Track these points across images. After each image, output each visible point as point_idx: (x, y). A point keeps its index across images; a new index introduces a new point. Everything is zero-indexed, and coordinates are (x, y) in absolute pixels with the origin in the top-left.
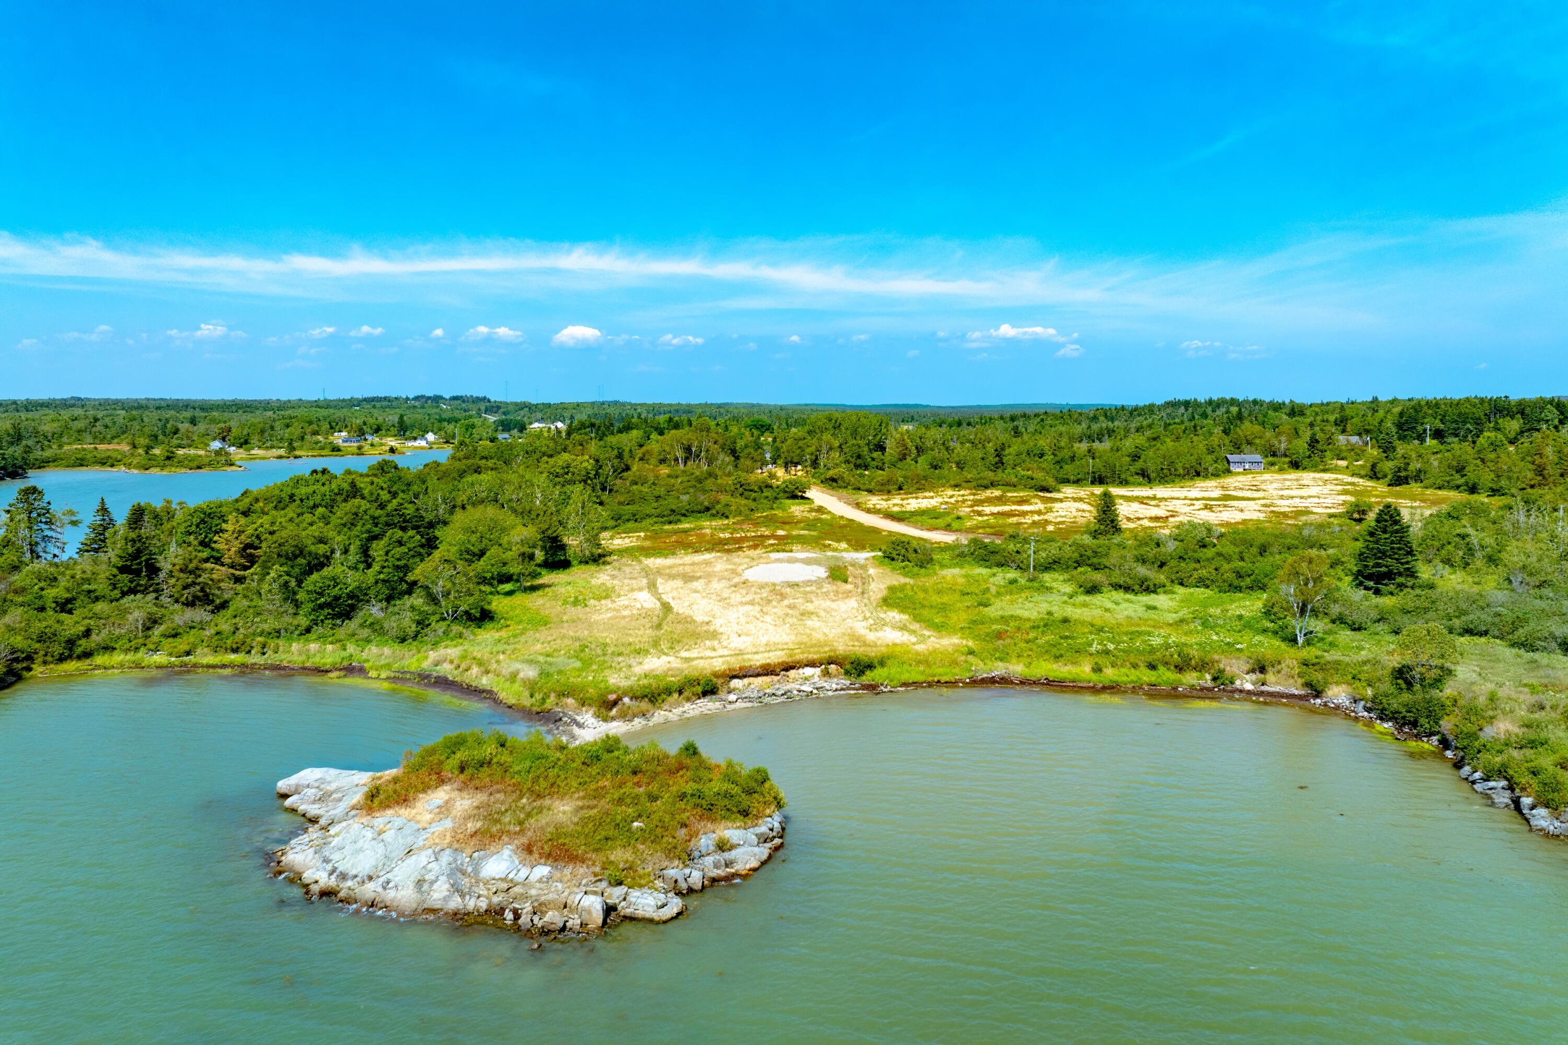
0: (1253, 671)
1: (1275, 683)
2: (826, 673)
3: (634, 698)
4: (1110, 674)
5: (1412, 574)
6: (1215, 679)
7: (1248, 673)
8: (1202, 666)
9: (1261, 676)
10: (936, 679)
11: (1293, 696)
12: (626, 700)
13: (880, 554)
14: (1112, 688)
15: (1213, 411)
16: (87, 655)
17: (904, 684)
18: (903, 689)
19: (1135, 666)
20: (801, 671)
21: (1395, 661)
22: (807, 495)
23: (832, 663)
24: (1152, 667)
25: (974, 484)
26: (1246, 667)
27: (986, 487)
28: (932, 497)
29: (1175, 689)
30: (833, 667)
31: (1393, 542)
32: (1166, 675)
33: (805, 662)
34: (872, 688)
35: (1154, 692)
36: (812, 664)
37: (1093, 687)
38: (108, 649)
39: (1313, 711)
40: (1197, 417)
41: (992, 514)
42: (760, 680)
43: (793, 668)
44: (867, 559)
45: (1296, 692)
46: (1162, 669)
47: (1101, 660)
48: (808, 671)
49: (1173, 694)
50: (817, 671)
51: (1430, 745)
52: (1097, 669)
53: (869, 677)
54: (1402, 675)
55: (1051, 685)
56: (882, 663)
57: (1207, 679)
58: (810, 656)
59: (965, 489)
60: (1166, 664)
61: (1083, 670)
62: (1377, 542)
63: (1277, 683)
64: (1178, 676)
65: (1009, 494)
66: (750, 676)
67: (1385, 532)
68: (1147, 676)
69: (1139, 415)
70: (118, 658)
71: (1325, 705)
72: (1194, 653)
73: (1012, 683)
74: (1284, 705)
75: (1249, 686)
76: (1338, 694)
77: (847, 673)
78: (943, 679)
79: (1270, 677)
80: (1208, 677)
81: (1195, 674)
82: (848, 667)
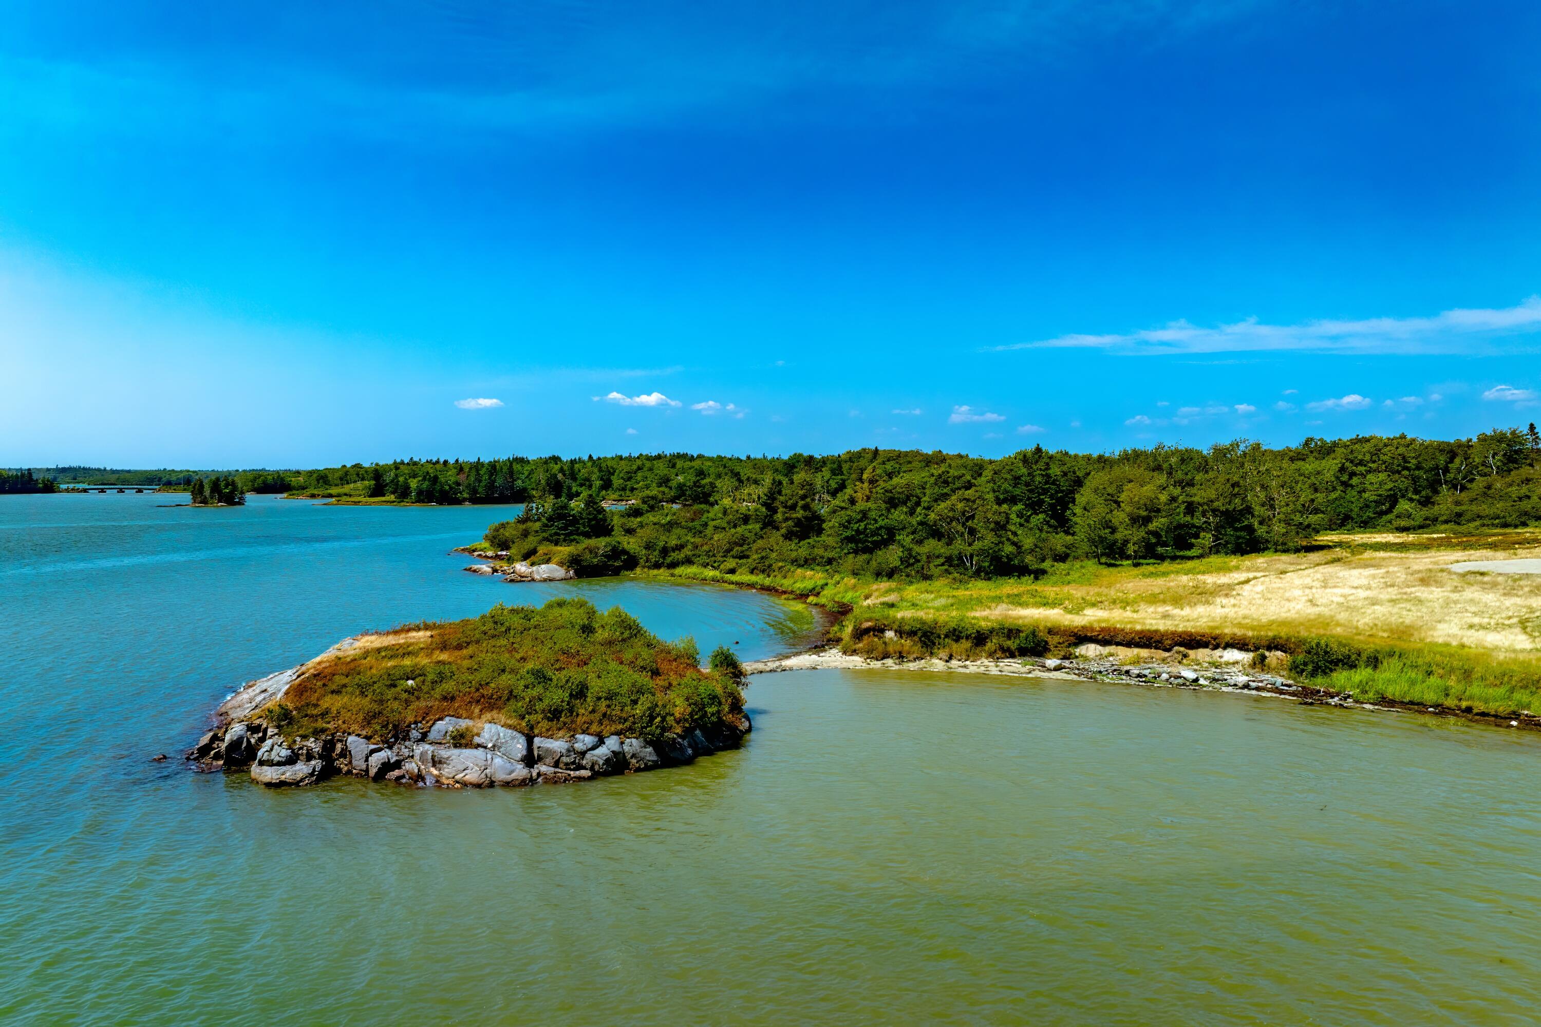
2: (1260, 663)
3: (900, 632)
10: (1464, 704)
12: (890, 634)
16: (673, 565)
17: (1388, 702)
20: (1218, 652)
23: (1277, 648)
30: (1274, 656)
33: (1227, 639)
36: (1241, 645)
38: (689, 561)
42: (1133, 652)
43: (1205, 645)
48: (1231, 655)
50: (1245, 657)
53: (1329, 680)
58: (1241, 632)
66: (1118, 644)
70: (692, 570)
77: (1296, 667)
78: (1479, 706)
82: (1302, 658)
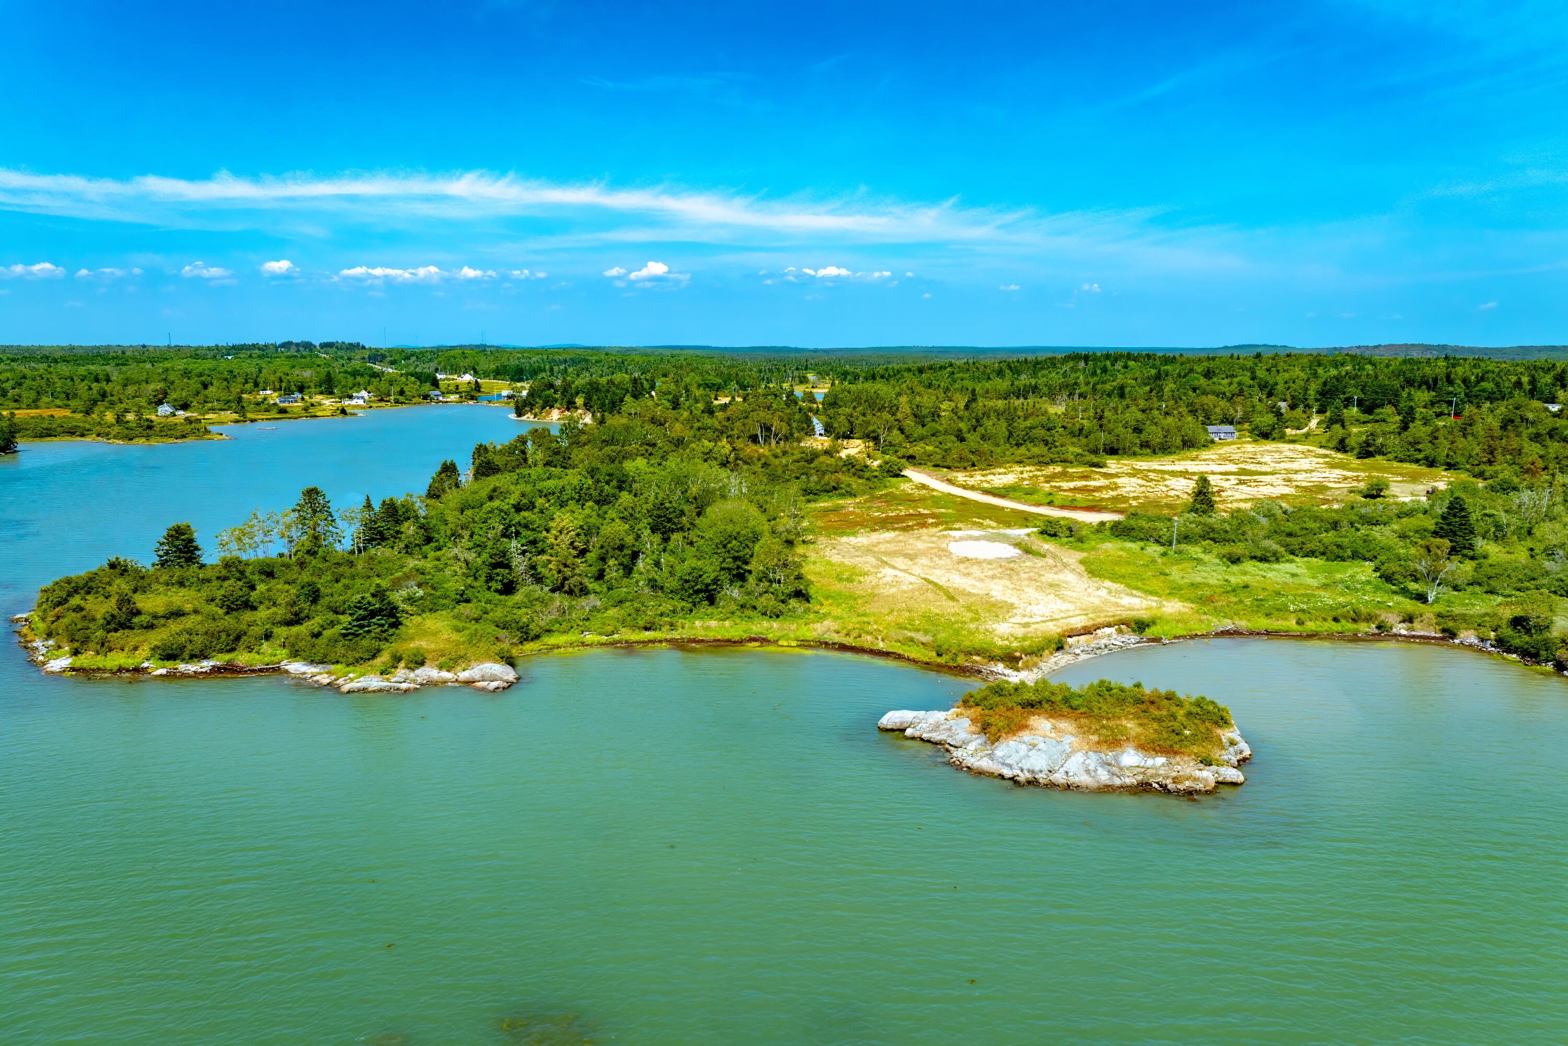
0: (1404, 621)
1: (1420, 630)
2: (1120, 631)
3: (1027, 654)
4: (1311, 626)
5: (1471, 547)
6: (1379, 627)
7: (1400, 622)
8: (1369, 619)
9: (1410, 625)
10: (1193, 633)
11: (1434, 638)
12: (1023, 656)
13: (1035, 530)
14: (1312, 636)
15: (1113, 365)
17: (1175, 637)
18: (1176, 641)
19: (1325, 620)
20: (1104, 630)
21: (1508, 613)
22: (904, 473)
23: (1123, 624)
24: (1336, 620)
25: (1036, 460)
26: (1400, 618)
27: (1047, 464)
28: (1005, 473)
29: (1356, 635)
30: (1123, 627)
31: (1461, 524)
32: (1350, 626)
33: (1103, 623)
34: (1157, 640)
35: (1342, 637)
36: (1110, 625)
37: (1301, 636)
39: (1454, 647)
40: (1099, 371)
41: (1070, 490)
42: (1082, 637)
43: (1099, 628)
44: (1029, 535)
45: (1437, 635)
46: (1343, 622)
47: (1302, 616)
48: (1108, 630)
49: (1355, 638)
50: (1112, 630)
51: (1550, 667)
52: (1300, 623)
53: (1150, 632)
54: (1518, 622)
55: (1269, 634)
56: (1154, 623)
57: (1372, 628)
58: (1107, 619)
59: (1029, 465)
60: (1345, 617)
61: (1291, 624)
62: (1449, 524)
63: (1422, 630)
64: (1355, 626)
65: (1070, 470)
66: (1077, 635)
67: (1455, 516)
68: (1336, 627)
69: (1042, 368)
71: (1462, 643)
72: (1364, 610)
73: (1241, 634)
74: (1433, 644)
75: (1404, 632)
76: (1469, 636)
77: (1134, 631)
79: (1416, 624)
80: (1374, 626)
81: (1365, 624)
82: (1133, 626)
